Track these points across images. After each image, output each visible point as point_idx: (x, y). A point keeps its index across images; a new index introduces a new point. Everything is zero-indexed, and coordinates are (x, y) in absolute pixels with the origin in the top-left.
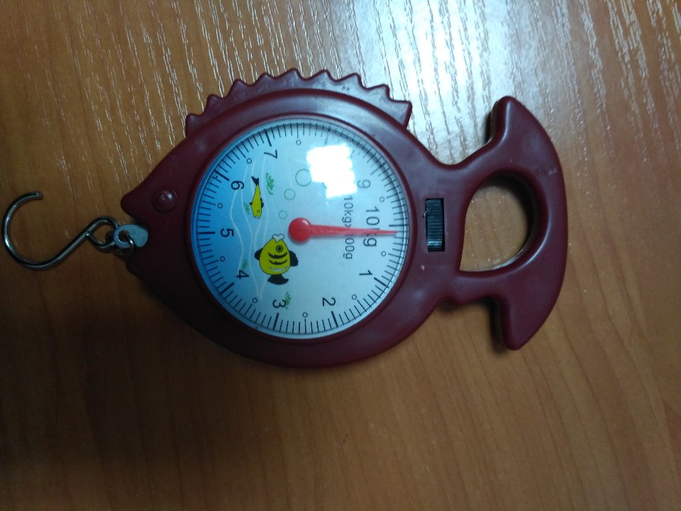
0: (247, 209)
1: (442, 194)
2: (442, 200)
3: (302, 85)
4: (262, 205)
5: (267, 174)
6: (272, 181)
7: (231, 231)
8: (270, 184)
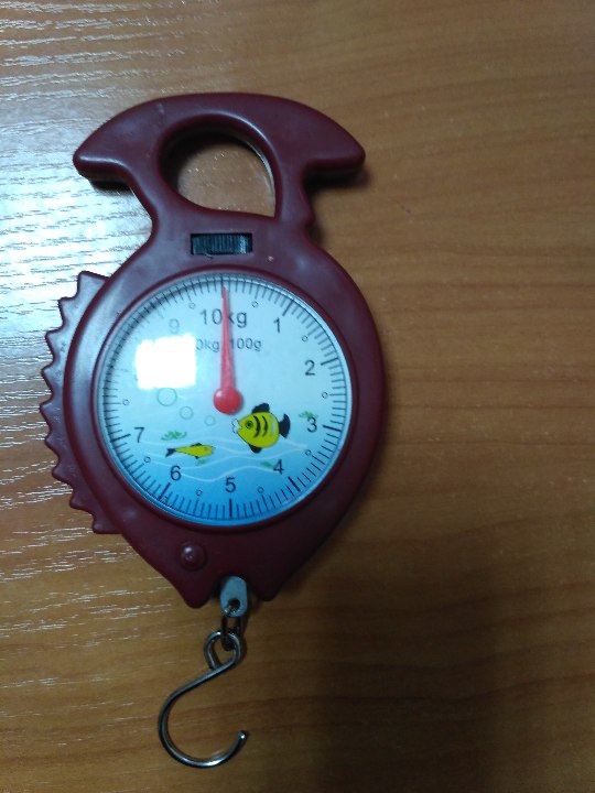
0: (203, 462)
1: (185, 236)
2: (193, 236)
3: (59, 399)
4: (199, 444)
5: (163, 439)
6: (171, 433)
7: (229, 481)
8: (175, 435)
